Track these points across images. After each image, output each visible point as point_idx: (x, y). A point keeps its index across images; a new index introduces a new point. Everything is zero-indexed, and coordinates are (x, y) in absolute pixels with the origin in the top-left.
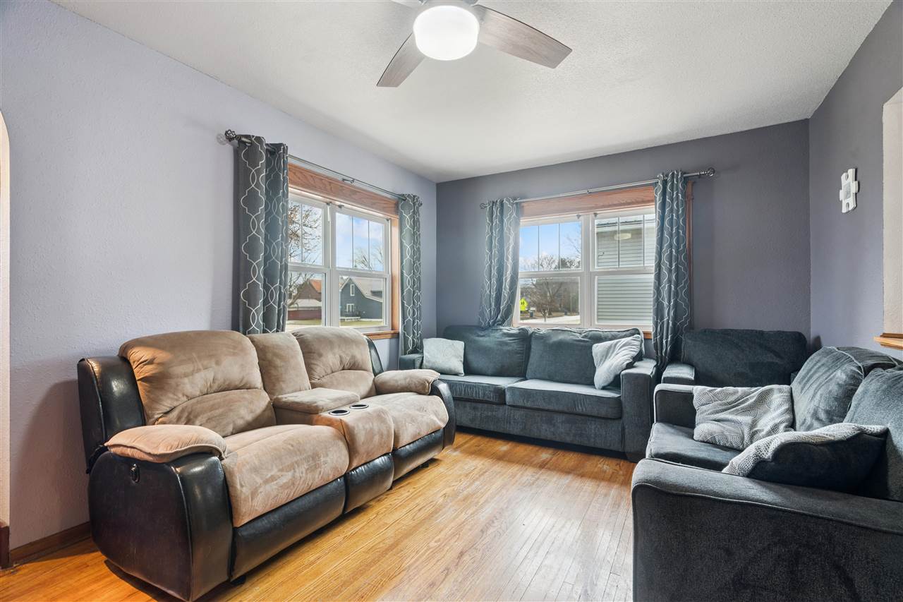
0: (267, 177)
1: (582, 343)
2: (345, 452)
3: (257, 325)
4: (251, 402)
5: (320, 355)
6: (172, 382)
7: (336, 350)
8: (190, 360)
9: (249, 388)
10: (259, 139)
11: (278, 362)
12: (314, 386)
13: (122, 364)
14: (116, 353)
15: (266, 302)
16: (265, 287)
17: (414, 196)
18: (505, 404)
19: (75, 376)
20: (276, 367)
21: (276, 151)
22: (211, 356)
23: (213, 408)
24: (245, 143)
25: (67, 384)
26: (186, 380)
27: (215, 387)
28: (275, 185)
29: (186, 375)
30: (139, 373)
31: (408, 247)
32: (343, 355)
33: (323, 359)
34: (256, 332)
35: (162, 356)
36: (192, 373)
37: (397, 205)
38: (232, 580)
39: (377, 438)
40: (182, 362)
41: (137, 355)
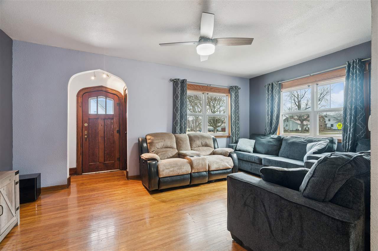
0: (181, 90)
1: (303, 143)
2: (190, 167)
3: (178, 132)
4: (172, 152)
5: (195, 141)
6: (154, 144)
7: (200, 140)
8: (158, 139)
9: (173, 148)
10: (178, 79)
11: (181, 142)
12: (192, 150)
13: (145, 140)
14: (145, 137)
15: (180, 125)
16: (181, 121)
17: (236, 86)
18: (262, 164)
19: (138, 142)
20: (180, 143)
21: (183, 82)
22: (163, 139)
23: (162, 152)
24: (175, 81)
26: (157, 144)
27: (164, 147)
28: (183, 92)
29: (157, 143)
30: (148, 141)
31: (233, 105)
32: (203, 142)
33: (195, 142)
34: (177, 133)
35: (152, 138)
36: (158, 143)
37: (229, 90)
38: (159, 189)
39: (201, 165)
40: (156, 140)
41: (148, 137)
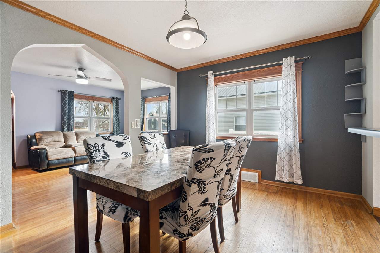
0: (69, 98)
2: (74, 153)
3: (66, 130)
4: (60, 144)
5: (80, 136)
6: (43, 139)
7: (85, 136)
9: (61, 142)
10: (66, 91)
11: (68, 137)
12: (77, 143)
13: (34, 137)
14: (34, 134)
15: (68, 125)
16: (68, 122)
17: (116, 98)
19: (26, 138)
20: (67, 138)
21: (71, 93)
22: (51, 135)
23: (51, 145)
24: (63, 92)
25: (25, 140)
26: (46, 139)
27: (52, 141)
28: (71, 100)
29: (46, 138)
30: (37, 138)
31: (114, 111)
32: (87, 137)
33: (81, 137)
35: (41, 135)
36: (47, 138)
37: (112, 100)
39: (82, 151)
40: (45, 136)
41: (37, 134)
